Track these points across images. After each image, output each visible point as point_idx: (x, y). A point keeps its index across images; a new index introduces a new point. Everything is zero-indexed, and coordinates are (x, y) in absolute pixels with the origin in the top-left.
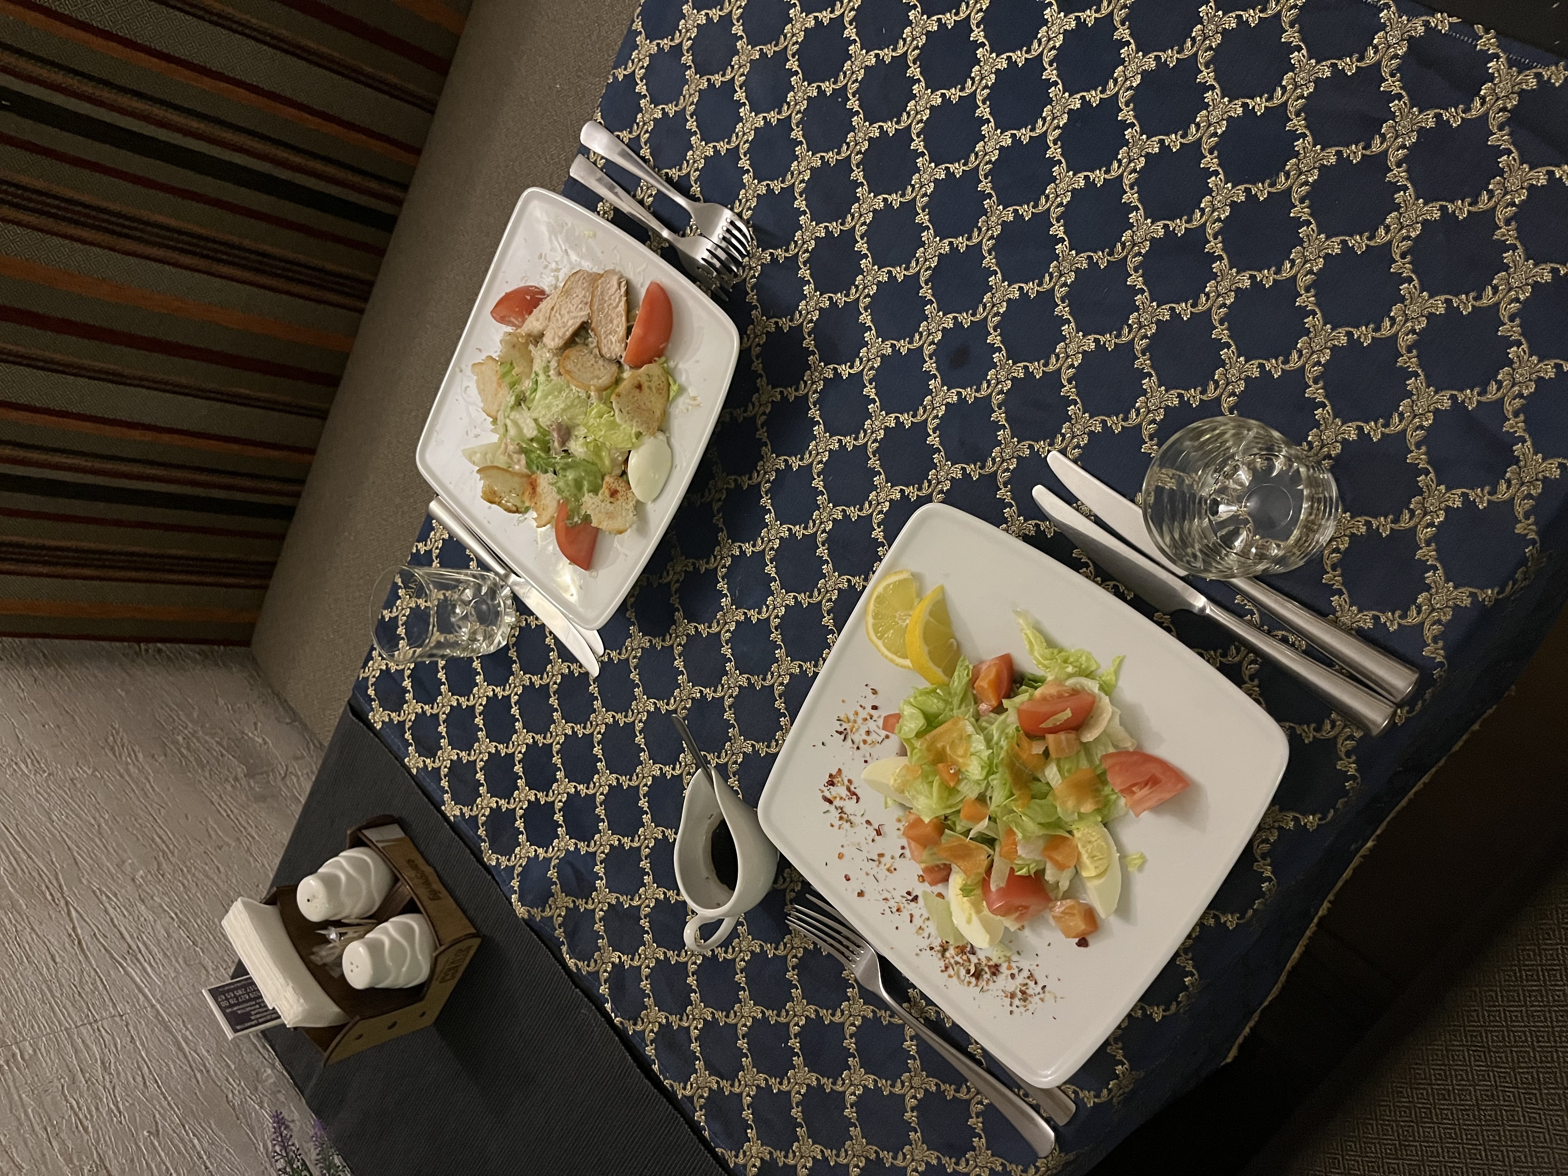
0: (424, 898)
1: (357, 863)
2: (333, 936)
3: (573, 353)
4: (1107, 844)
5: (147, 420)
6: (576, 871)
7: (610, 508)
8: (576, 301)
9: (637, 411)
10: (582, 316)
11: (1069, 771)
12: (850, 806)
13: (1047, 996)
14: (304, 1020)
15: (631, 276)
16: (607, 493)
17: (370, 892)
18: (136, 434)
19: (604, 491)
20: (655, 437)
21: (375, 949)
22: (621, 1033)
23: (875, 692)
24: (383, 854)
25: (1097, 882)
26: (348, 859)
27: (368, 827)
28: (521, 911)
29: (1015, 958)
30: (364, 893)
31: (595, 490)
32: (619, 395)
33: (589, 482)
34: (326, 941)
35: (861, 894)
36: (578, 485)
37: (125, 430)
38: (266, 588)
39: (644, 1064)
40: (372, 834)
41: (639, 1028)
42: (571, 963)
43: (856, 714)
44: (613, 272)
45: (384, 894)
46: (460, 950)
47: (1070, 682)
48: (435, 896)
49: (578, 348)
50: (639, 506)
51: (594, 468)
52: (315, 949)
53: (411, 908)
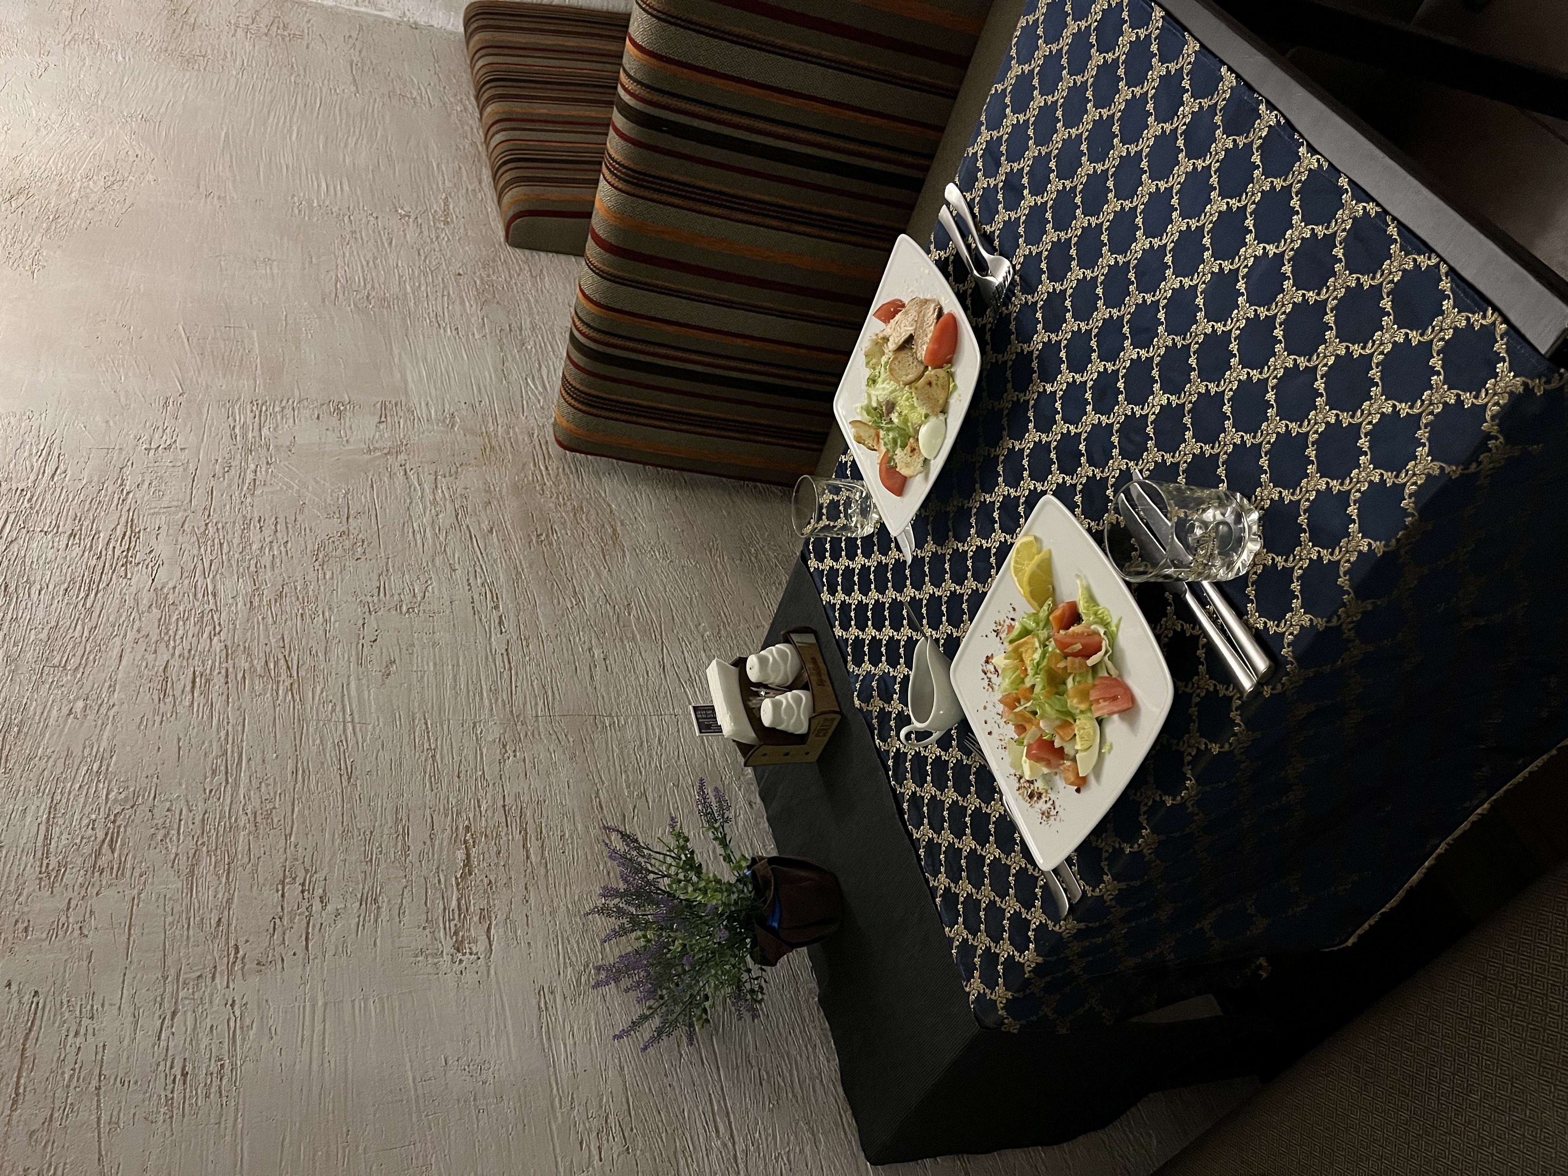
0: (814, 683)
1: (782, 654)
2: (763, 693)
3: (902, 355)
4: (1095, 732)
5: (747, 333)
6: (886, 685)
7: (909, 459)
8: (910, 319)
9: (928, 400)
10: (910, 330)
11: (1079, 682)
12: (994, 677)
13: (1058, 818)
14: (734, 735)
15: (943, 306)
16: (909, 450)
17: (786, 672)
18: (739, 341)
19: (908, 448)
20: (938, 418)
21: (776, 706)
22: (894, 790)
23: (1014, 609)
24: (798, 650)
25: (1084, 754)
26: (778, 649)
27: (794, 632)
28: (857, 703)
29: (1049, 791)
30: (782, 671)
31: (903, 447)
32: (916, 388)
33: (902, 441)
34: (757, 694)
35: (990, 733)
36: (895, 441)
37: (733, 339)
38: (821, 451)
39: (901, 812)
40: (795, 637)
41: (902, 791)
42: (877, 741)
43: (1004, 621)
44: (933, 301)
45: (795, 674)
46: (826, 719)
47: (1092, 627)
48: (821, 683)
49: (905, 351)
50: (926, 461)
51: (903, 432)
52: (751, 698)
53: (805, 687)
